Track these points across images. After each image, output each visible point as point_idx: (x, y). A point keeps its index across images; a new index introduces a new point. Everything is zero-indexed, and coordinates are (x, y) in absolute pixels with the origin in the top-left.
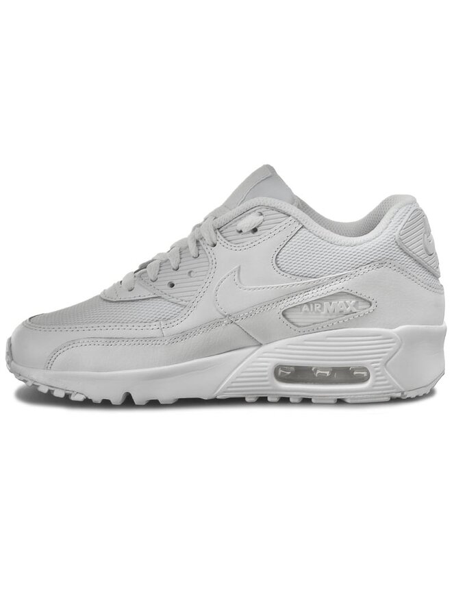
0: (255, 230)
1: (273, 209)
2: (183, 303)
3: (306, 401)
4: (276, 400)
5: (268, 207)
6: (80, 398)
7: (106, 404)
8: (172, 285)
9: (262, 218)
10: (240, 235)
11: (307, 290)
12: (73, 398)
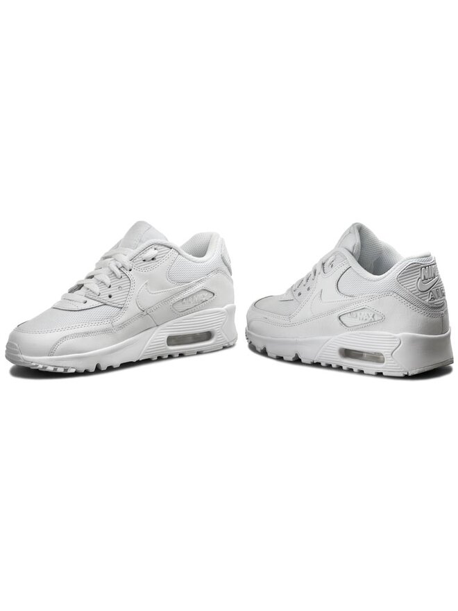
0: (153, 259)
1: (162, 245)
2: (120, 306)
3: (181, 355)
4: (167, 357)
5: (159, 244)
6: (73, 371)
7: (86, 373)
8: (110, 297)
9: (156, 251)
10: (145, 263)
11: (185, 290)
12: (69, 371)
